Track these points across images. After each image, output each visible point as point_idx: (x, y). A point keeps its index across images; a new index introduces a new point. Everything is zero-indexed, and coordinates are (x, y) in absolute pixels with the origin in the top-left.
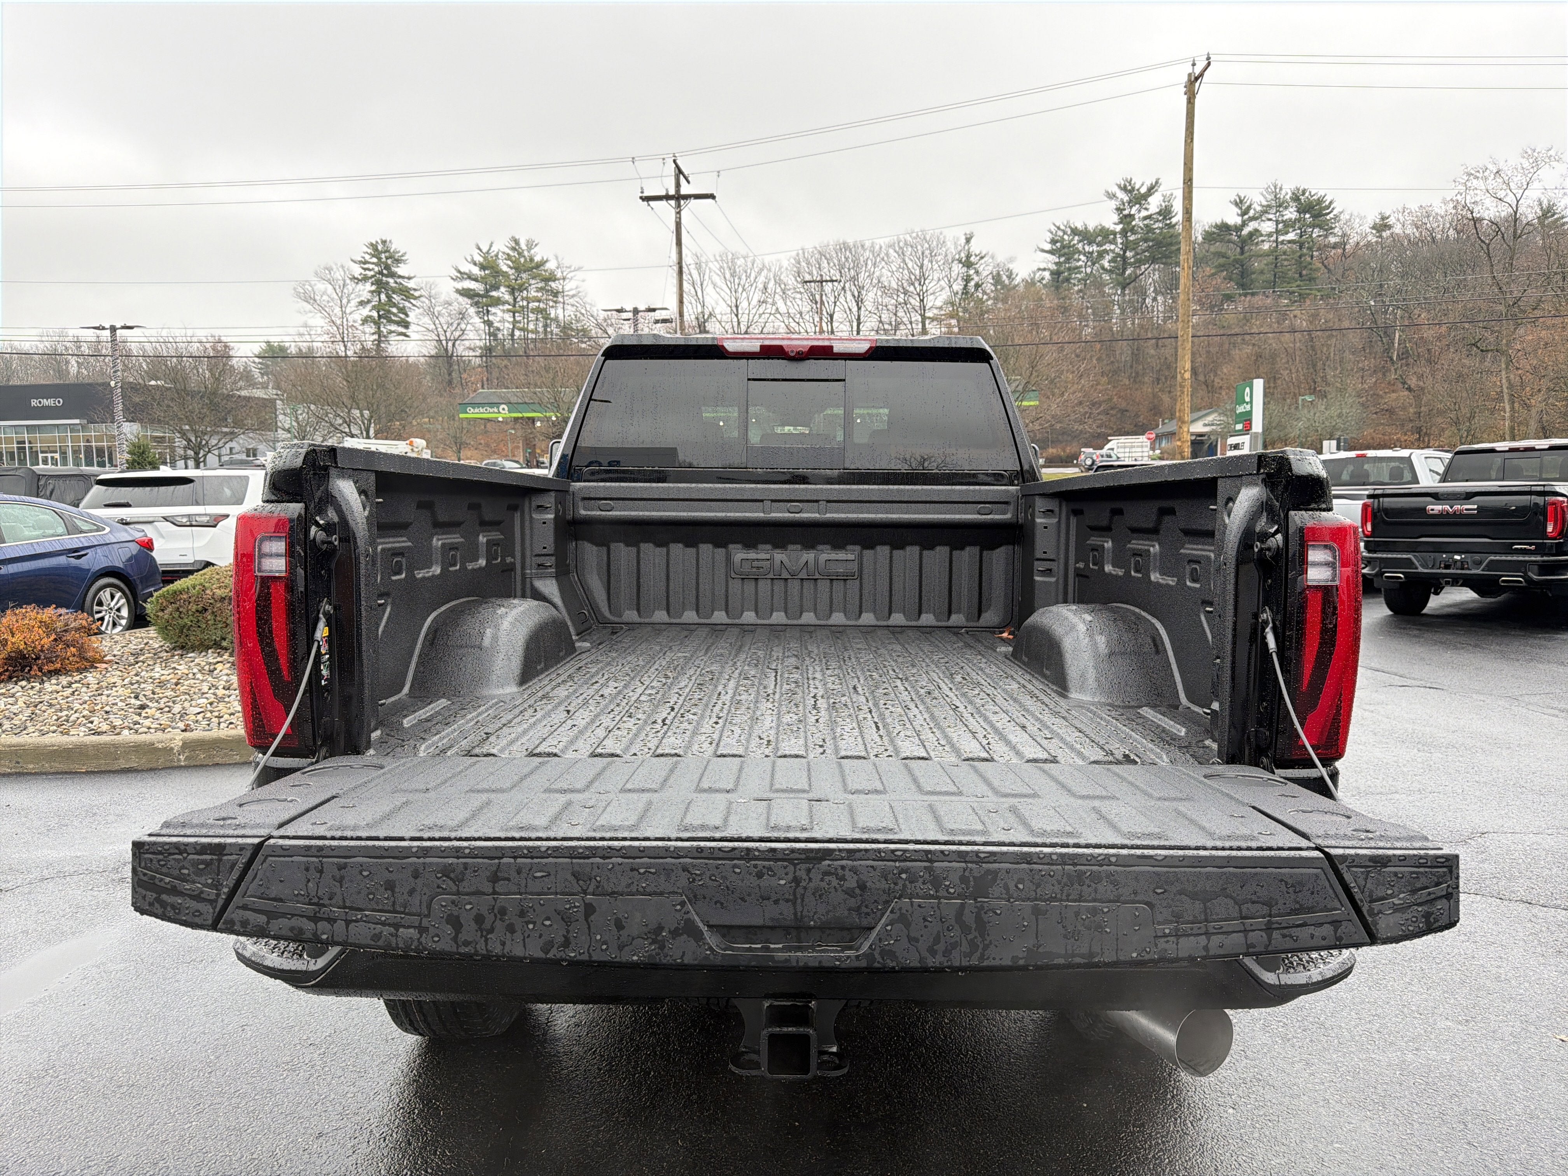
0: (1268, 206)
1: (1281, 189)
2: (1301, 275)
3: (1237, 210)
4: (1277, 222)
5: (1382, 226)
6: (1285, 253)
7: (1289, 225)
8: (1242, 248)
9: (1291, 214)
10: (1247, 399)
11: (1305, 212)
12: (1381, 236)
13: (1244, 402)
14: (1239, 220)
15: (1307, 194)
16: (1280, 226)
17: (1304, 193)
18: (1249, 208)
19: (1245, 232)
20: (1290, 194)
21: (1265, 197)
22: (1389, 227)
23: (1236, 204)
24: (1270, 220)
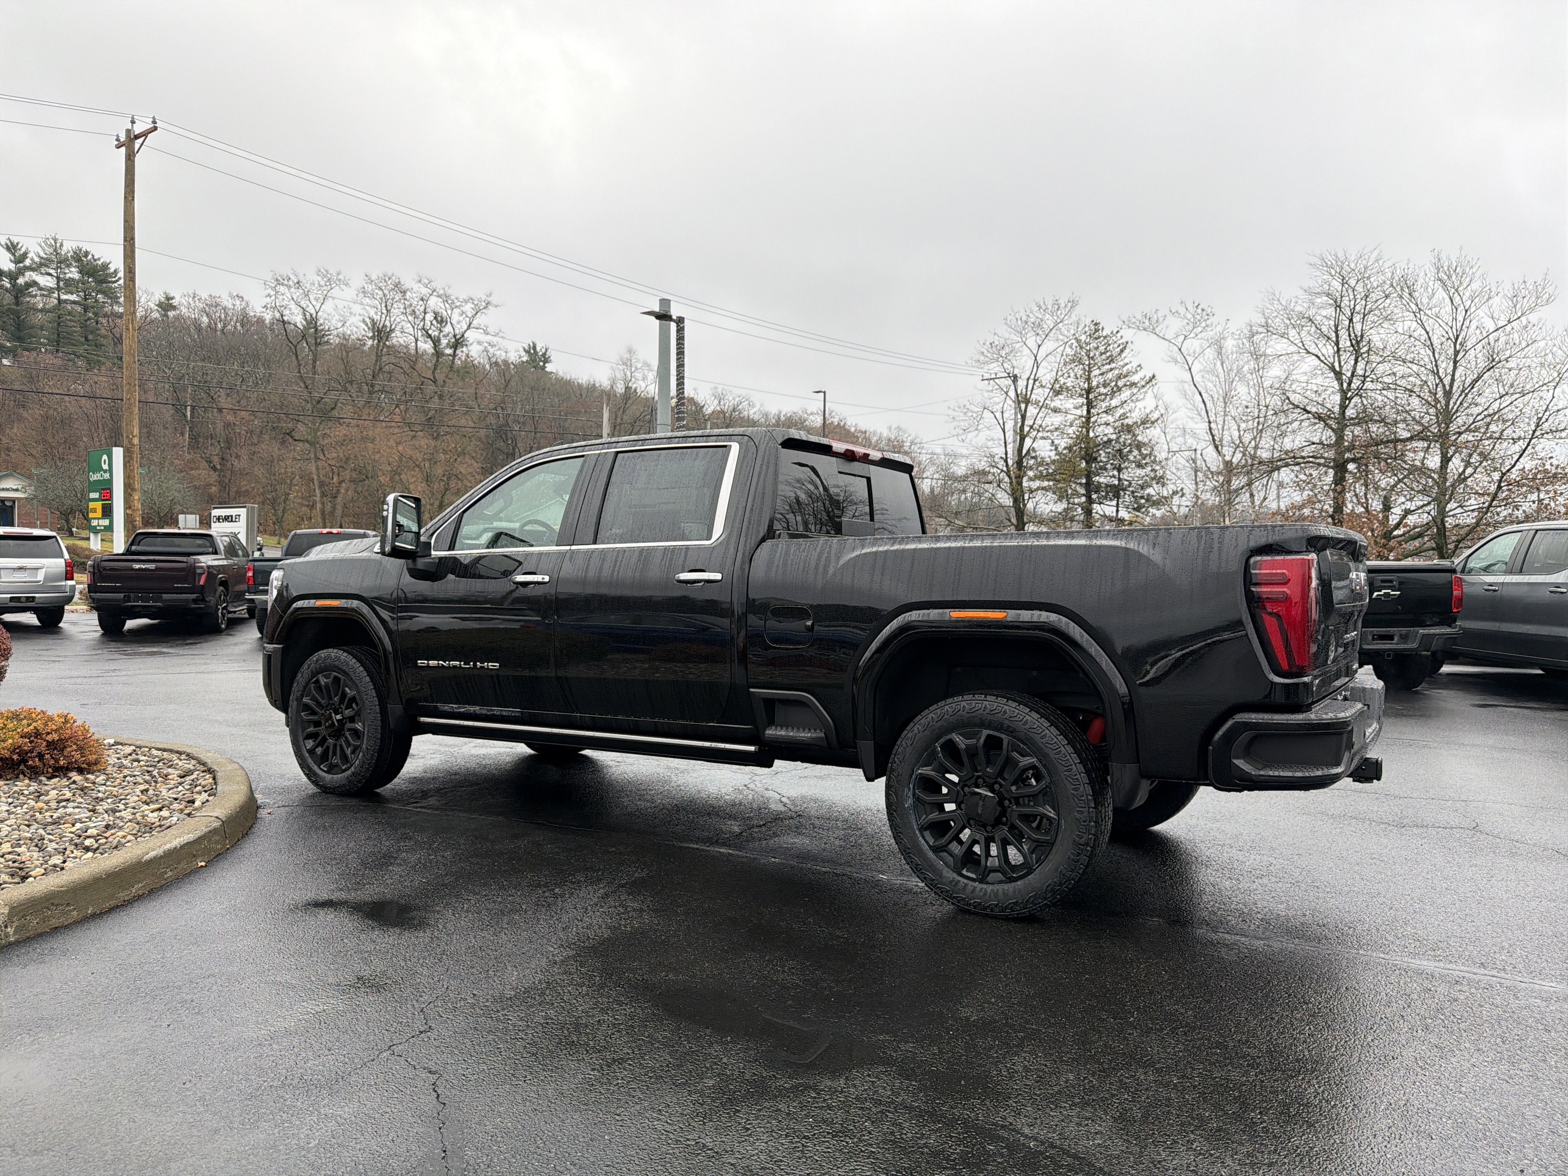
0: (47, 259)
1: (61, 245)
2: (87, 339)
3: (8, 255)
4: (58, 278)
5: (166, 305)
6: (70, 313)
7: (69, 285)
8: (16, 298)
9: (73, 273)
10: (105, 467)
11: (89, 276)
12: (167, 316)
13: (101, 469)
14: (12, 266)
15: (90, 257)
16: (61, 284)
17: (86, 256)
18: (25, 256)
19: (21, 281)
20: (71, 253)
21: (44, 250)
22: (174, 308)
23: (8, 249)
24: (50, 274)
